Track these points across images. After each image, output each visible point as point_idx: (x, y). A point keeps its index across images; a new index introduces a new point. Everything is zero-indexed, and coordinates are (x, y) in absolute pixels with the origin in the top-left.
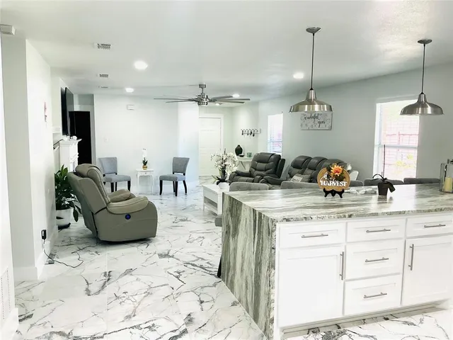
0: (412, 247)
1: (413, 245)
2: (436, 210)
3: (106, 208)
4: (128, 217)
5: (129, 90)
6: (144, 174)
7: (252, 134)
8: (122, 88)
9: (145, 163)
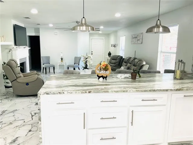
0: (132, 112)
1: (133, 111)
2: (150, 91)
3: (16, 80)
4: (27, 84)
5: (51, 25)
6: (60, 64)
7: (115, 46)
8: (47, 24)
9: (62, 59)
